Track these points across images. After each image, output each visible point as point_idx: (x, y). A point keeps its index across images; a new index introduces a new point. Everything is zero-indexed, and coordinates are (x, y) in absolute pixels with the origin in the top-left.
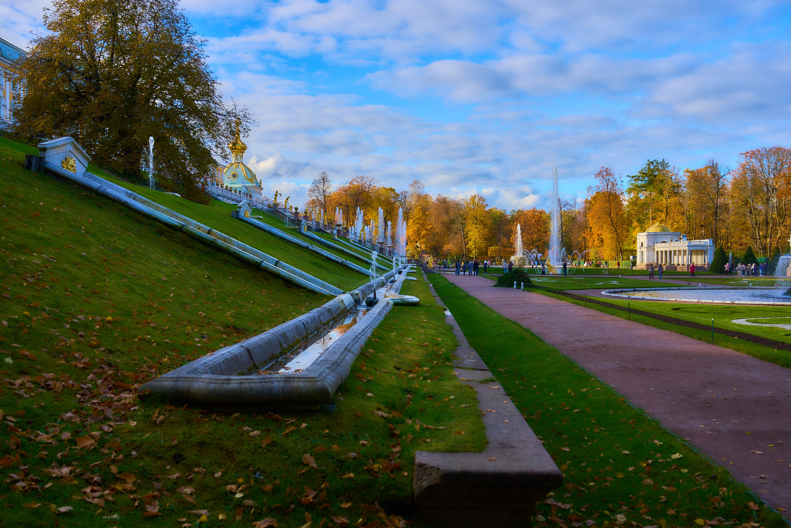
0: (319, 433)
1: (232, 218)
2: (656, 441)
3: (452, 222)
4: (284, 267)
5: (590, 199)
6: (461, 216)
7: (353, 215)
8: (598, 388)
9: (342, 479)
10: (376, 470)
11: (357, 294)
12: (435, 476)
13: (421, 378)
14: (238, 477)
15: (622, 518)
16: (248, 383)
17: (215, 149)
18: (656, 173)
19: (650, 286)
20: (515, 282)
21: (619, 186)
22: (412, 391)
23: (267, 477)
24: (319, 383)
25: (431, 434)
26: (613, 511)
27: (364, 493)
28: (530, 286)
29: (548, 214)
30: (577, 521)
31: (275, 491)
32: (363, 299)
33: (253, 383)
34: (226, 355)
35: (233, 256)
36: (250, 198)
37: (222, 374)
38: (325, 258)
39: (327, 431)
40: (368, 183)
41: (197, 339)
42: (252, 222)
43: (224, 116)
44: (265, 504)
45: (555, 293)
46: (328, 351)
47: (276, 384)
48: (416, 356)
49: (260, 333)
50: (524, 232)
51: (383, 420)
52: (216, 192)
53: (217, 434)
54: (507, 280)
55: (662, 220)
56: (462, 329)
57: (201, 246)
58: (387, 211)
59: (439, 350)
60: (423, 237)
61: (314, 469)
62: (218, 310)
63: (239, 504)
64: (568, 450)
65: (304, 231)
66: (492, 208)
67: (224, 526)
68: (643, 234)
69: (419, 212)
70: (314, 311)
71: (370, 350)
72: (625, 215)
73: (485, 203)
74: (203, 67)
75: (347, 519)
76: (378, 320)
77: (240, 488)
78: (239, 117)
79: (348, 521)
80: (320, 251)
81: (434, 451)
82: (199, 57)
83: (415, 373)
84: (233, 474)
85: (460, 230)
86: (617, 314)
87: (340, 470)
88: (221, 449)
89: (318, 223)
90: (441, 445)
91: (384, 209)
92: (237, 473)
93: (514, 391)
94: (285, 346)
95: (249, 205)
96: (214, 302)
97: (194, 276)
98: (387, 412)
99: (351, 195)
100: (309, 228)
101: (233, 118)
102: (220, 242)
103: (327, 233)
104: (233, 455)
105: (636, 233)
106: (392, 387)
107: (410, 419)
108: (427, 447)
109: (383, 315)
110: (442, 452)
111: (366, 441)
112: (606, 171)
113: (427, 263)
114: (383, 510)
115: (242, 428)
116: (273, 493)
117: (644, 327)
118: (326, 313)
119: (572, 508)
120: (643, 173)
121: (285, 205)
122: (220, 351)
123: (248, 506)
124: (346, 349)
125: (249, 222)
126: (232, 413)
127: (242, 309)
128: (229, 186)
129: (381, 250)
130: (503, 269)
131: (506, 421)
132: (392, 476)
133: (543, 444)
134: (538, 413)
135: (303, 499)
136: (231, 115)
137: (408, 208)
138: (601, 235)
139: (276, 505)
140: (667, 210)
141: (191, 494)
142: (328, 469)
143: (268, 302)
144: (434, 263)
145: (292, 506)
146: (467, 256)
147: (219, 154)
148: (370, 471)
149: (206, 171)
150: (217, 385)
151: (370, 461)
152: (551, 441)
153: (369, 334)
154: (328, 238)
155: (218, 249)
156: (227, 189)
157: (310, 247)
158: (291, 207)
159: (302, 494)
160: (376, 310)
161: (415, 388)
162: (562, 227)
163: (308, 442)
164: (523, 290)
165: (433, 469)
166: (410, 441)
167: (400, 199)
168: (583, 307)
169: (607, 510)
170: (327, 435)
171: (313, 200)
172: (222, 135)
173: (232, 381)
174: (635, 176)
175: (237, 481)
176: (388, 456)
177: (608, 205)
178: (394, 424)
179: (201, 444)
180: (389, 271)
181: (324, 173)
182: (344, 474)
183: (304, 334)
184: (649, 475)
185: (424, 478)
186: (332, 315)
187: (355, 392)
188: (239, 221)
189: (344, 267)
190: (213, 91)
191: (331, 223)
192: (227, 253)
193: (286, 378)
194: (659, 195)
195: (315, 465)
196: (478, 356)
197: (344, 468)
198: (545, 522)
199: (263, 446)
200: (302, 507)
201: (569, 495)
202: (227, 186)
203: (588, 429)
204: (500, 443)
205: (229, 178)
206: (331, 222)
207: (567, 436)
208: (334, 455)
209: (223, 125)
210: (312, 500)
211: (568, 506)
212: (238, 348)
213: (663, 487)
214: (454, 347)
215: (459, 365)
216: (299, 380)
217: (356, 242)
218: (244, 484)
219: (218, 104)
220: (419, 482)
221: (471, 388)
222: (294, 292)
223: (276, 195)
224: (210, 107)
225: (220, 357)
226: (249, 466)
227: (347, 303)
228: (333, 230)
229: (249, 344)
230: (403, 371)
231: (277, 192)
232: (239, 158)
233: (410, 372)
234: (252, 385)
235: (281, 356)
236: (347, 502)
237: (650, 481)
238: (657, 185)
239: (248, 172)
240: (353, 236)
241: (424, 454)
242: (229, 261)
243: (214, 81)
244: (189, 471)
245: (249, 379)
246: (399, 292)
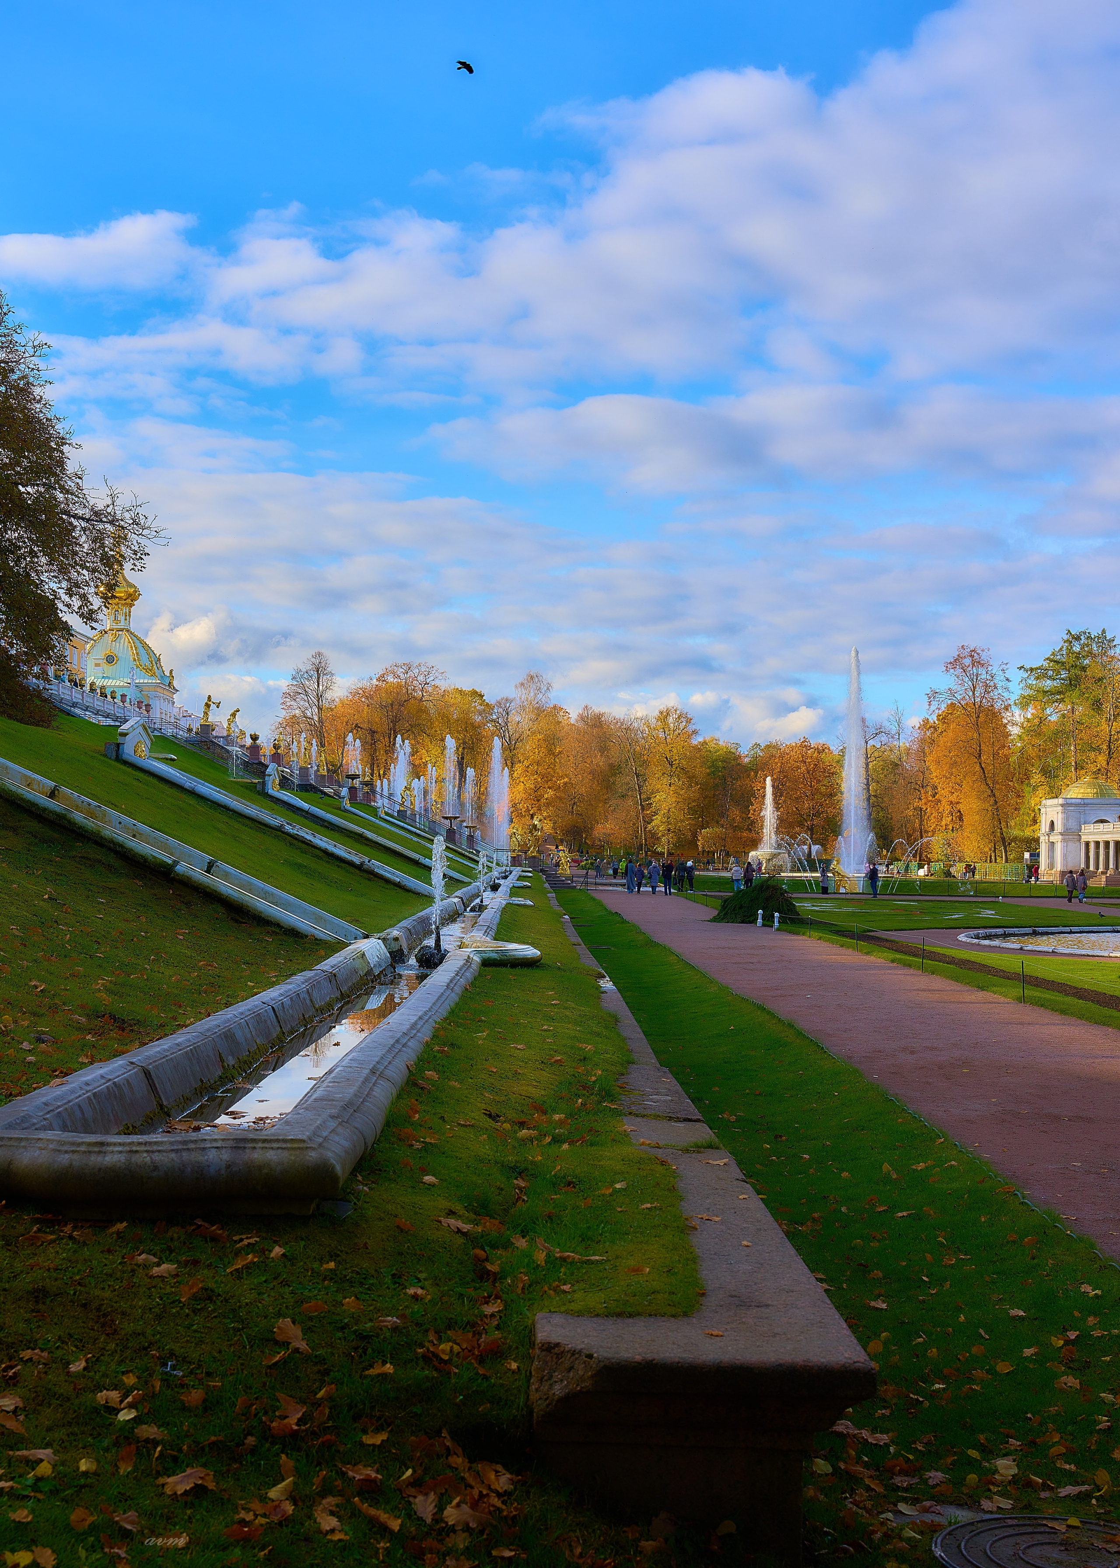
0: (313, 1269)
1: (106, 760)
2: (1086, 1288)
3: (615, 770)
4: (226, 876)
5: (933, 719)
6: (637, 756)
7: (386, 752)
8: (953, 1163)
9: (366, 1377)
10: (446, 1357)
11: (396, 939)
12: (581, 1373)
13: (548, 1139)
14: (123, 1373)
15: (1008, 1468)
16: (147, 1151)
17: (66, 598)
18: (1086, 662)
19: (1070, 923)
20: (760, 911)
21: (1000, 691)
22: (526, 1169)
23: (191, 1373)
24: (313, 1154)
25: (572, 1274)
26: (988, 1451)
27: (417, 1409)
28: (793, 921)
29: (836, 753)
30: (904, 1472)
31: (208, 1406)
32: (411, 949)
33: (159, 1151)
34: (96, 1084)
35: (109, 849)
36: (148, 712)
37: (87, 1130)
38: (321, 854)
39: (332, 1265)
40: (421, 678)
41: (26, 1045)
42: (152, 769)
43: (88, 520)
44: (187, 1436)
45: (852, 937)
46: (332, 1075)
47: (212, 1155)
48: (536, 1087)
49: (174, 1032)
50: (781, 796)
51: (460, 1240)
52: (68, 698)
53: (76, 1270)
54: (741, 907)
55: (1099, 770)
56: (639, 1021)
57: (34, 825)
58: (464, 743)
59: (588, 1073)
60: (548, 805)
61: (302, 1353)
62: (74, 975)
63: (127, 1435)
64: (884, 1306)
65: (274, 789)
66: (708, 739)
67: (91, 1486)
68: (1055, 801)
69: (540, 747)
70: (299, 978)
71: (429, 1073)
72: (1013, 759)
73: (691, 728)
74: (38, 406)
75: (377, 1472)
76: (447, 1002)
77: (130, 1399)
78: (122, 523)
79: (380, 1477)
80: (309, 837)
81: (579, 1314)
82: (28, 383)
83: (534, 1128)
84: (113, 1366)
85: (632, 789)
86: (995, 989)
87: (361, 1356)
88: (84, 1306)
89: (304, 771)
90: (595, 1300)
91: (457, 739)
92: (120, 1363)
93: (758, 1166)
94: (231, 1061)
95: (145, 728)
96: (65, 956)
97: (18, 895)
98: (471, 1221)
99: (381, 706)
100: (285, 783)
101: (108, 526)
102: (78, 817)
103: (325, 794)
104: (113, 1321)
105: (1038, 799)
106: (481, 1161)
107: (523, 1237)
108: (565, 1305)
109: (458, 989)
110: (597, 1315)
111: (422, 1288)
112: (972, 656)
113: (557, 865)
114: (460, 1451)
115: (133, 1258)
116: (206, 1409)
117: (1057, 1018)
118: (326, 984)
119: (893, 1442)
120: (1055, 661)
121: (229, 728)
122: (81, 1076)
123: (147, 1441)
124: (373, 1072)
125: (147, 769)
126: (111, 1222)
127: (131, 974)
128: (99, 683)
129: (451, 836)
130: (733, 881)
131: (745, 1243)
132: (481, 1371)
133: (826, 1291)
134: (814, 1219)
135: (274, 1424)
136: (104, 519)
137: (513, 738)
138: (958, 803)
139: (213, 1438)
140: (1109, 747)
141: (15, 1412)
142: (333, 1354)
143: (191, 957)
144: (573, 864)
145: (250, 1440)
146: (649, 850)
147: (76, 609)
148: (430, 1359)
149: (45, 649)
150: (75, 1157)
151: (432, 1336)
152: (845, 1286)
153: (425, 1034)
154: (329, 805)
155: (73, 831)
156: (92, 690)
157: (288, 828)
158: (243, 733)
159: (275, 1411)
160: (441, 976)
161: (533, 1163)
162: (868, 784)
163: (287, 1290)
164: (778, 930)
165: (577, 1356)
166: (523, 1289)
167: (495, 717)
168: (915, 972)
169: (974, 1448)
170: (331, 1276)
171: (294, 716)
172: (81, 566)
173: (111, 1148)
174: (1037, 669)
175: (122, 1380)
176: (473, 1325)
177: (975, 735)
178: (487, 1248)
179: (39, 1295)
180: (470, 884)
181: (319, 654)
182: (371, 1366)
183: (275, 1032)
184: (1070, 1368)
185: (557, 1375)
186: (338, 988)
187: (394, 1172)
188: (122, 767)
189: (365, 875)
190: (61, 463)
191: (335, 772)
192: (96, 843)
193: (237, 1140)
194: (1092, 712)
195: (303, 1346)
196: (678, 1087)
197: (370, 1350)
198: (832, 1474)
199: (183, 1300)
200: (273, 1444)
201: (887, 1412)
202: (92, 684)
203: (928, 1256)
204: (732, 1296)
205: (97, 665)
206: (335, 769)
207: (881, 1275)
208: (346, 1321)
209: (85, 544)
210: (295, 1427)
211: (884, 1438)
212: (121, 1066)
213: (1102, 1395)
214: (622, 1065)
215: (634, 1109)
216: (266, 1145)
217: (392, 816)
218: (138, 1390)
219: (72, 494)
220: (545, 1387)
221: (663, 1163)
222: (250, 935)
223: (208, 706)
224: (56, 500)
225: (81, 1088)
226: (149, 1347)
227: (372, 959)
228: (340, 786)
229: (148, 1057)
230: (505, 1122)
231: (209, 697)
232: (121, 618)
233: (522, 1124)
234: (157, 1157)
235: (223, 1085)
236: (378, 1430)
237: (1071, 1381)
238: (1087, 688)
239: (142, 651)
240: (386, 801)
241: (557, 1319)
242: (99, 861)
243: (63, 439)
244: (10, 1359)
245: (150, 1143)
246: (492, 933)
